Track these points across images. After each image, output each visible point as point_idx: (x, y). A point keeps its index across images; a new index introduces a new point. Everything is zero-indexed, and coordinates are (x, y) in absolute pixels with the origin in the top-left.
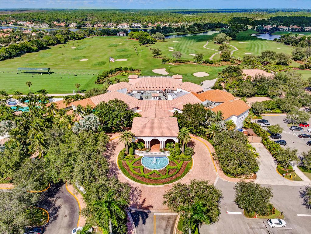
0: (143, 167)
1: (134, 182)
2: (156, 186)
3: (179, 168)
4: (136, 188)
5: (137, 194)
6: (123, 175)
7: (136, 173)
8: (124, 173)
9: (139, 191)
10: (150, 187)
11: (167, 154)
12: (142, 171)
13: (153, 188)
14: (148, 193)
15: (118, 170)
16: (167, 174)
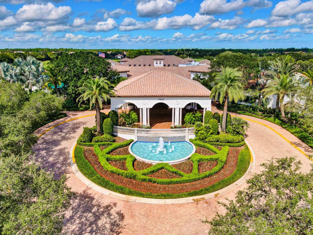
0: (132, 156)
1: (106, 192)
2: (169, 201)
3: (224, 159)
4: (107, 207)
5: (108, 226)
6: (80, 175)
7: (114, 169)
8: (81, 171)
9: (116, 216)
10: (151, 204)
11: (189, 134)
12: (129, 164)
13: (160, 206)
14: (144, 220)
15: (70, 164)
16: (195, 171)
